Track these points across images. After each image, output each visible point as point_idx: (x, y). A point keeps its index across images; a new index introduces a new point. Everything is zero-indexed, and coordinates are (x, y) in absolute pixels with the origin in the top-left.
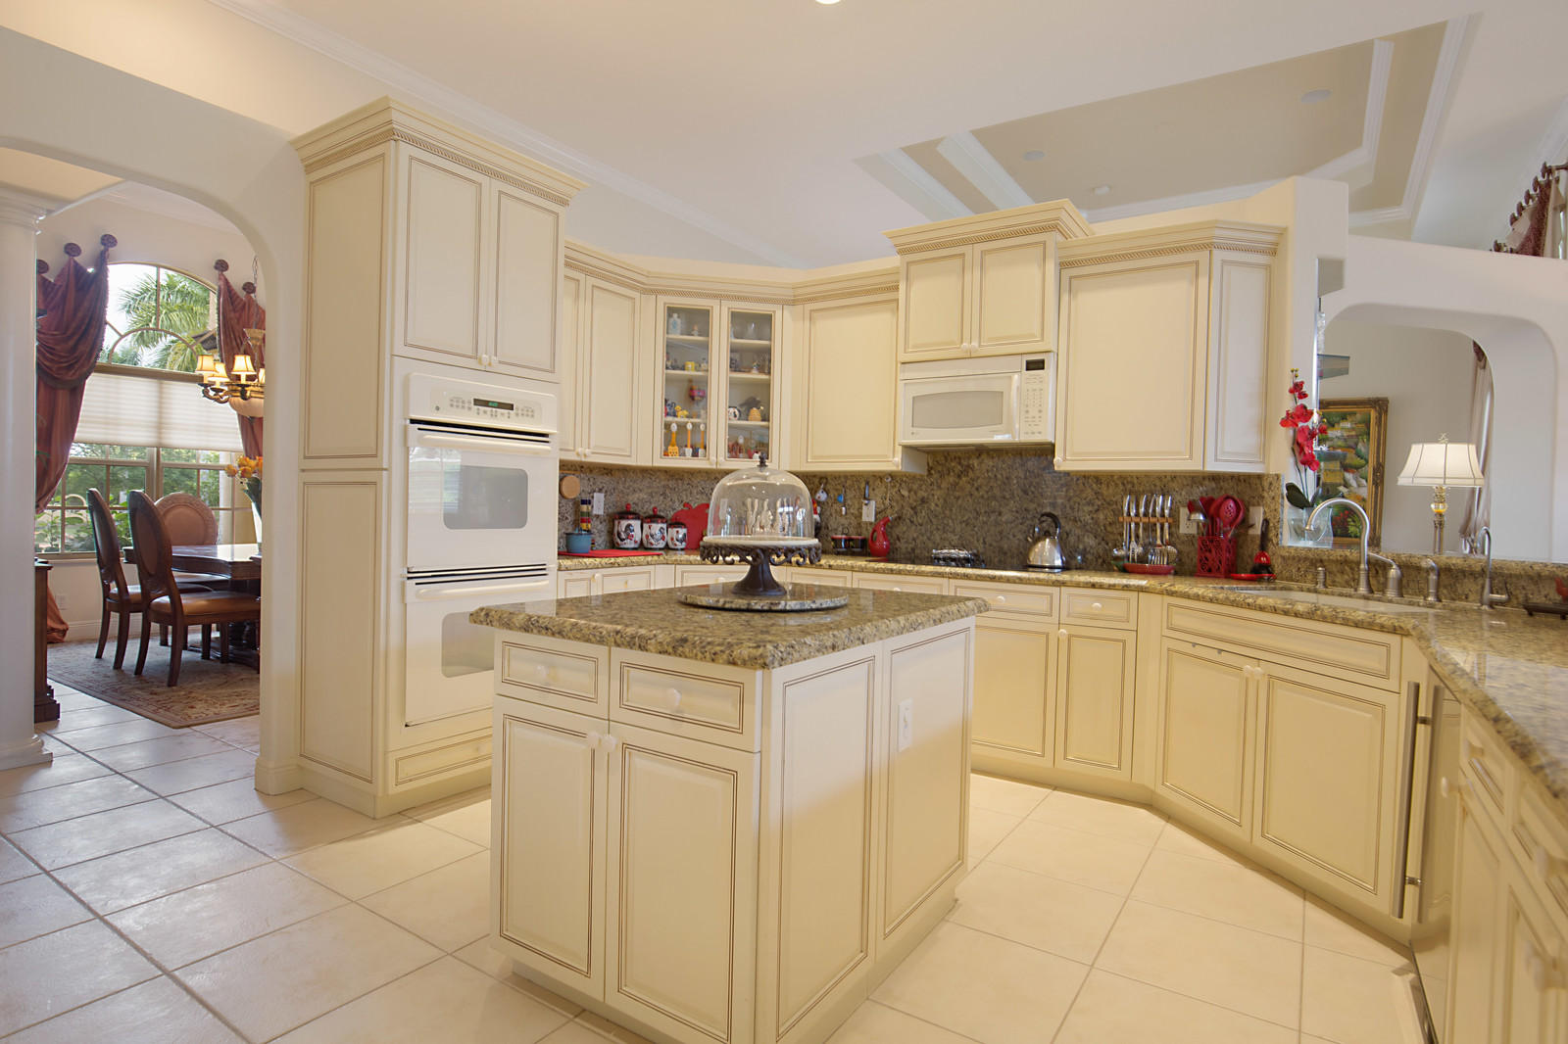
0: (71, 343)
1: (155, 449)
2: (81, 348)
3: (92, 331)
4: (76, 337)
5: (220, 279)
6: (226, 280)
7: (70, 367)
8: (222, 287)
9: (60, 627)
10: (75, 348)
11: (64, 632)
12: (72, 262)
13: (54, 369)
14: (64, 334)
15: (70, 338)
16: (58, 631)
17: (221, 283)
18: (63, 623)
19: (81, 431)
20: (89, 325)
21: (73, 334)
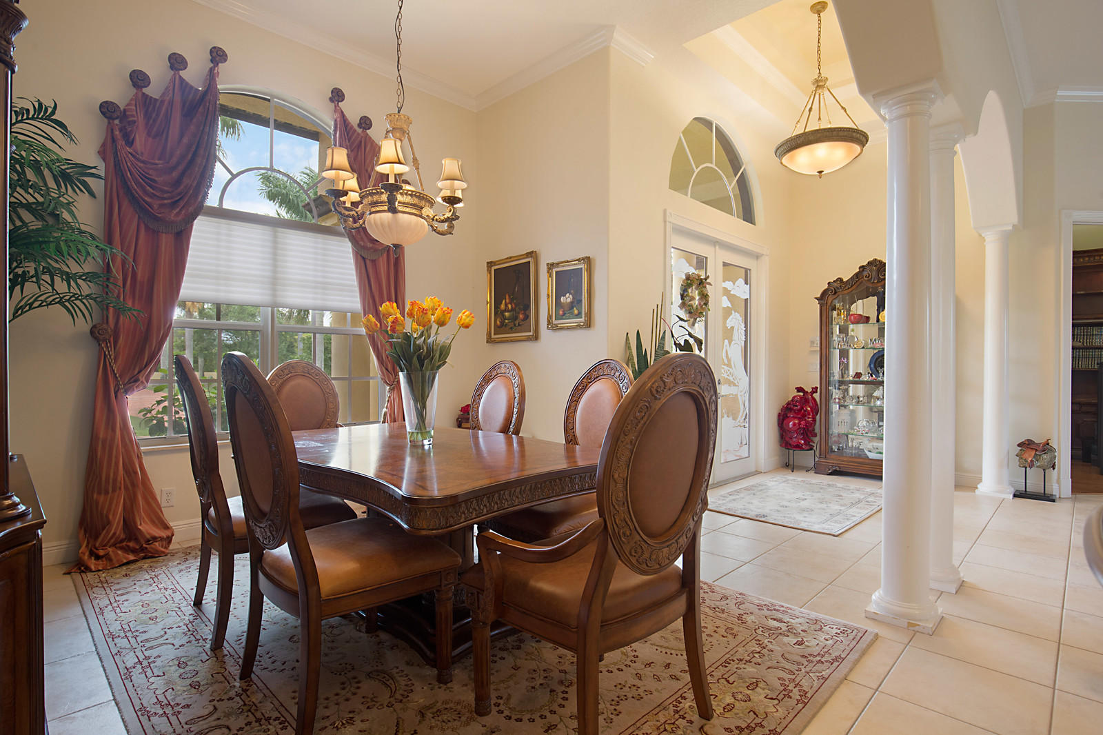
0: (175, 174)
1: (270, 309)
2: (186, 181)
3: (199, 160)
4: (181, 168)
5: (335, 112)
6: (342, 112)
7: (174, 204)
8: (339, 119)
9: (164, 534)
10: (178, 182)
11: (169, 540)
12: (177, 77)
13: (156, 207)
14: (168, 163)
15: (174, 168)
16: (162, 539)
17: (337, 115)
18: (167, 527)
19: (188, 289)
20: (195, 154)
21: (178, 164)
